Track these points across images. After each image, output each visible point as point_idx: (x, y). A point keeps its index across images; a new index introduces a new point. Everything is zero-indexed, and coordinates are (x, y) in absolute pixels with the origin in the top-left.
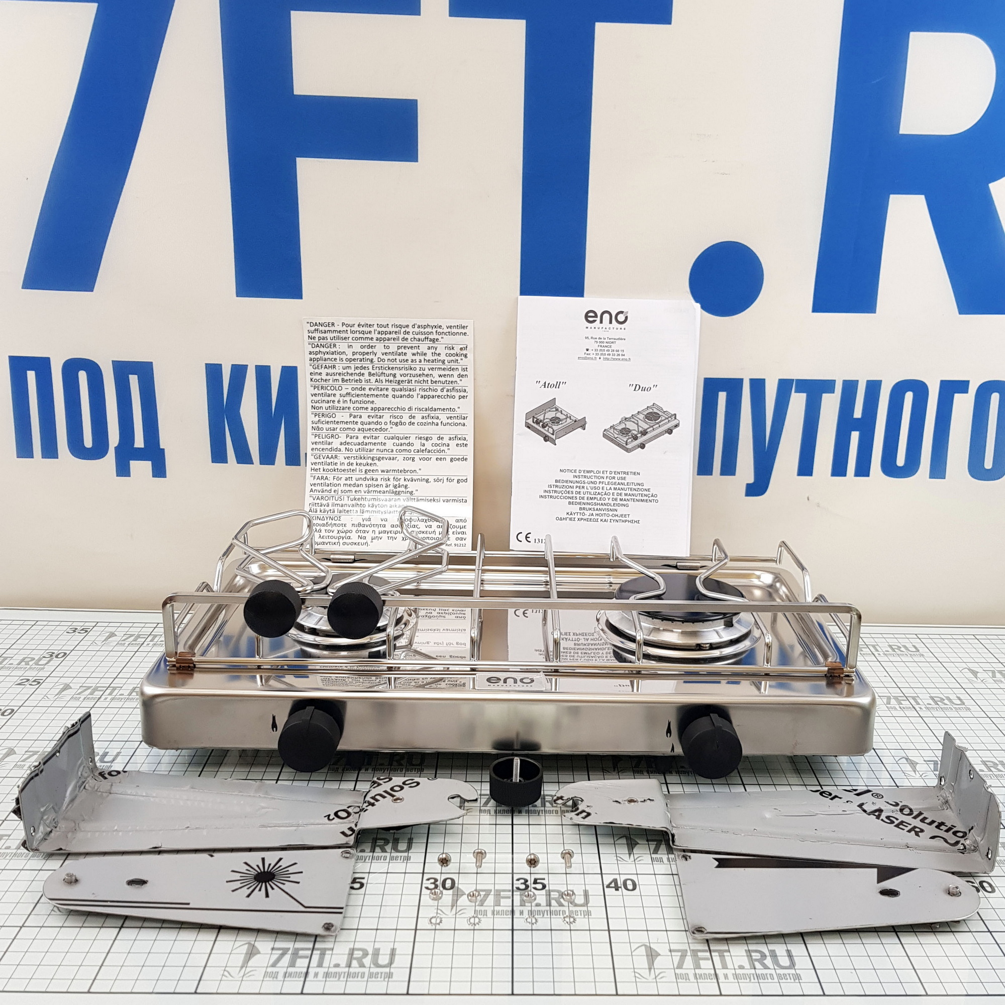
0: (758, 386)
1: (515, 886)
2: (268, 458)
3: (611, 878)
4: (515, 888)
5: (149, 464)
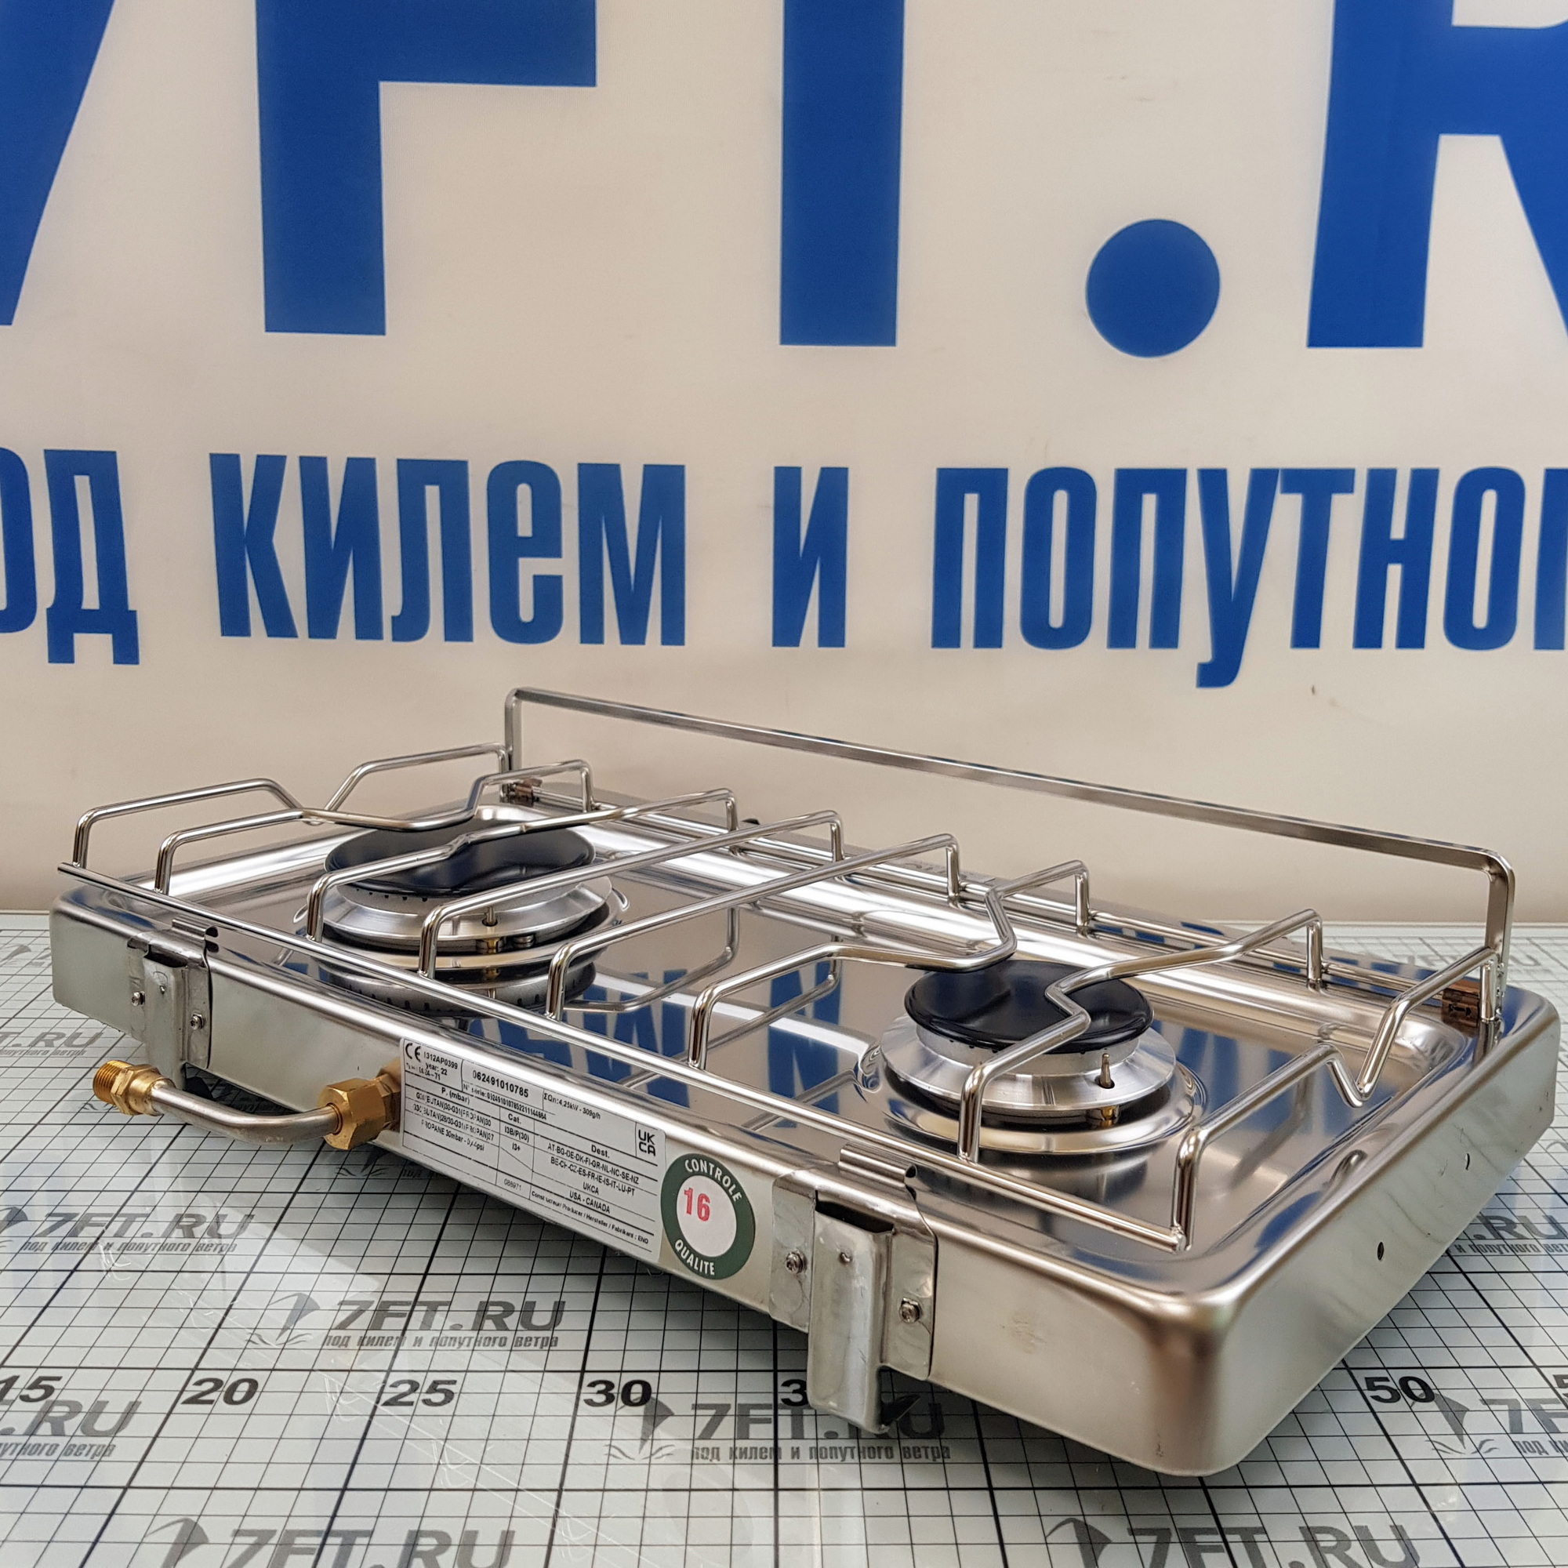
0: (1214, 481)
1: (780, 1397)
2: (323, 625)
4: (780, 1402)
5: (107, 639)
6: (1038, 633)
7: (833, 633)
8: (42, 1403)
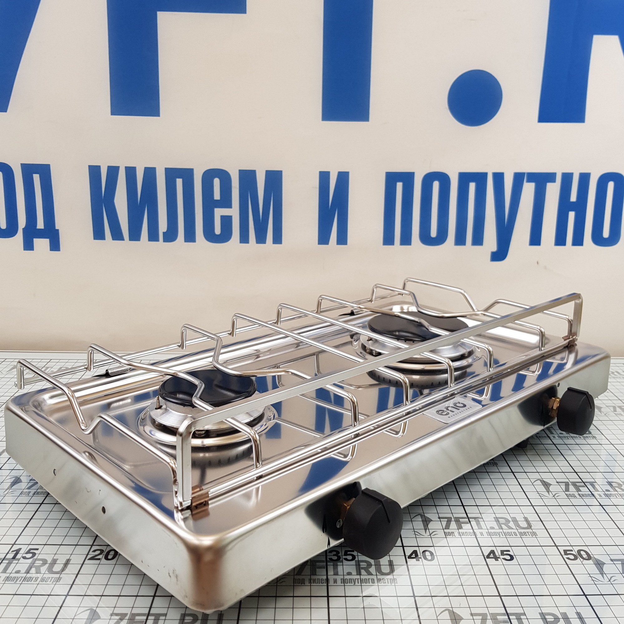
0: (499, 178)
1: (328, 557)
2: (135, 236)
3: (412, 549)
4: (328, 559)
5: (47, 241)
6: (426, 239)
7: (342, 239)
8: (32, 559)
